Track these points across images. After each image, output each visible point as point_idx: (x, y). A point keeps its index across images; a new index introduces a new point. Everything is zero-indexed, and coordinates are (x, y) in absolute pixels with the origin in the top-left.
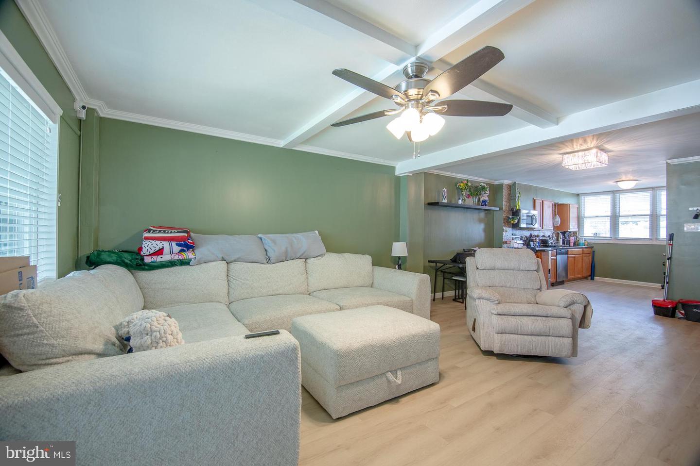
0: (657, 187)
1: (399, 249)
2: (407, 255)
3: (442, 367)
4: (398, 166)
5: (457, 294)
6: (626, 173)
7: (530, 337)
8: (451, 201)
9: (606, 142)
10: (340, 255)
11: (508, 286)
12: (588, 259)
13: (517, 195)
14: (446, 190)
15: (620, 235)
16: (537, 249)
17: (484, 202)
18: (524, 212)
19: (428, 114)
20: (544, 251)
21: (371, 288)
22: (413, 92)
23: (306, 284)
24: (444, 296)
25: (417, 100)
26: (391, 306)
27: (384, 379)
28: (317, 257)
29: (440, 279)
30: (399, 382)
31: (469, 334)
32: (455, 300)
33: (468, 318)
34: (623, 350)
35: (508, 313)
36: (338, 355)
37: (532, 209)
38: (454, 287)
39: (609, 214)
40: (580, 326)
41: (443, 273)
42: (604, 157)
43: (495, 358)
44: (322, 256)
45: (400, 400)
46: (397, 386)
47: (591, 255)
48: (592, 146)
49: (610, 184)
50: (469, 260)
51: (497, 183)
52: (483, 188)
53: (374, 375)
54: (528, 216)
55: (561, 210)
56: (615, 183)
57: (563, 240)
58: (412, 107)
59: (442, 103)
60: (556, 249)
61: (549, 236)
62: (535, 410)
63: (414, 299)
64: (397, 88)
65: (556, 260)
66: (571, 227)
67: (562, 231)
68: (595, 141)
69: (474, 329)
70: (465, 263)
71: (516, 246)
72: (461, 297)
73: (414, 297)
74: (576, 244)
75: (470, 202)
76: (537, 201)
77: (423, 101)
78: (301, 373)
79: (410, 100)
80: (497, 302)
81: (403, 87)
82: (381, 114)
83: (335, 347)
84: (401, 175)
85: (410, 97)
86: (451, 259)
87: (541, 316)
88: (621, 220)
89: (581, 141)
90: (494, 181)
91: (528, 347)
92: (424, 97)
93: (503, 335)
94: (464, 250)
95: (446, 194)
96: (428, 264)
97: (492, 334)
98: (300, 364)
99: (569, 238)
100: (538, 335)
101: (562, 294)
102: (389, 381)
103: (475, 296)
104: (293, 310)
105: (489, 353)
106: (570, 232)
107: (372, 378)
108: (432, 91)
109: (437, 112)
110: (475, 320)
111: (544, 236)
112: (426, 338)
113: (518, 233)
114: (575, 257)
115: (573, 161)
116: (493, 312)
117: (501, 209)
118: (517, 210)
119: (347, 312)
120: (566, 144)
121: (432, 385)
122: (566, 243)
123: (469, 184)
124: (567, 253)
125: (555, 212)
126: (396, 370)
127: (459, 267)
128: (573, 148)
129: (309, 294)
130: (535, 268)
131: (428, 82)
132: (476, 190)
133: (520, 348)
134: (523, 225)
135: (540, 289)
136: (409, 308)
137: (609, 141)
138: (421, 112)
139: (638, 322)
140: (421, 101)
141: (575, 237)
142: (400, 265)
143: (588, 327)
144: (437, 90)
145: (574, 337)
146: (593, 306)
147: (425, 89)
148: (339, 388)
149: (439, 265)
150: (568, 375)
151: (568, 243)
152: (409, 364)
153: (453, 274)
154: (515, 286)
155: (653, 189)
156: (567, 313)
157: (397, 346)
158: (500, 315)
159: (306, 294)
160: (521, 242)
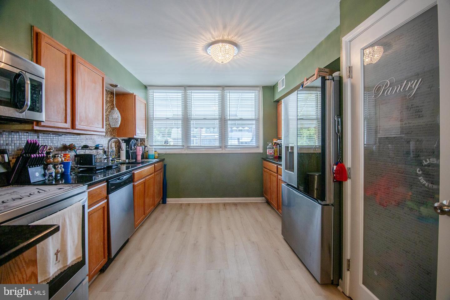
12: (160, 178)
15: (191, 142)
47: (163, 170)
57: (127, 152)
66: (138, 131)
67: (126, 138)
74: (145, 156)
99: (136, 149)
106: (137, 140)
114: (144, 182)
122: (131, 157)
124: (131, 180)
141: (143, 147)
151: (135, 155)
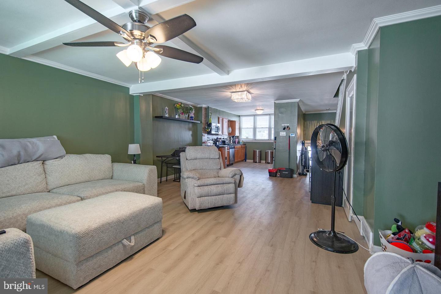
0: (271, 114)
1: (134, 149)
2: (140, 153)
3: (164, 226)
4: (131, 87)
5: (176, 177)
6: (259, 106)
7: (215, 196)
8: (171, 116)
9: (251, 88)
10: (81, 156)
11: (204, 169)
12: (244, 151)
13: (210, 114)
14: (167, 108)
15: (257, 137)
16: (220, 146)
17: (192, 117)
18: (214, 125)
19: (149, 52)
20: (223, 147)
21: (111, 180)
22: (137, 33)
23: (45, 183)
24: (168, 179)
25: (141, 40)
26: (127, 191)
27: (121, 245)
28: (56, 158)
29: (165, 168)
30: (132, 244)
31: (182, 201)
32: (174, 181)
33: (181, 192)
34: (256, 196)
35: (204, 185)
36: (77, 237)
37: (218, 123)
38: (173, 172)
39: (252, 127)
40: (239, 187)
41: (166, 164)
42: (250, 96)
43: (197, 212)
44: (61, 157)
45: (134, 257)
46: (131, 247)
47: (245, 148)
48: (244, 90)
49: (252, 111)
50: (182, 154)
51: (199, 106)
52: (191, 109)
53: (111, 244)
54: (216, 127)
55: (232, 124)
56: (255, 111)
57: (233, 141)
58: (137, 44)
59: (159, 46)
60: (229, 146)
61: (226, 139)
62: (217, 238)
63: (145, 183)
64: (125, 27)
65: (229, 152)
66: (236, 134)
67: (232, 136)
68: (246, 87)
69: (185, 198)
70: (180, 156)
71: (209, 144)
72: (178, 178)
73: (145, 182)
74: (239, 142)
75: (184, 117)
76: (220, 118)
77: (145, 41)
78: (34, 262)
79: (135, 39)
80: (197, 179)
81: (129, 27)
82: (112, 44)
83: (73, 232)
84: (134, 95)
85: (135, 36)
86: (171, 155)
87: (220, 184)
88: (257, 130)
89: (239, 86)
90: (197, 105)
91: (214, 203)
92: (146, 39)
93: (201, 198)
94: (180, 148)
95: (168, 111)
96: (156, 158)
97: (195, 198)
98: (33, 255)
99: (236, 140)
100: (219, 195)
101: (230, 171)
102: (124, 246)
103: (185, 176)
104: (29, 208)
105: (194, 210)
106: (236, 136)
107: (111, 247)
108: (151, 36)
109: (155, 52)
110: (185, 191)
111: (223, 139)
112: (153, 209)
113: (211, 137)
114: (238, 150)
115: (236, 97)
116: (196, 185)
117: (201, 122)
118: (210, 123)
119: (86, 201)
120: (233, 87)
121: (158, 239)
122: (234, 142)
123: (182, 105)
124: (234, 148)
125: (229, 125)
126: (130, 237)
127: (176, 159)
128: (236, 89)
129: (49, 192)
130: (218, 157)
131: (148, 28)
132: (186, 109)
133: (210, 204)
134: (213, 132)
135: (220, 169)
136: (141, 190)
137: (252, 88)
138: (144, 49)
139: (263, 181)
140: (143, 41)
141: (238, 139)
142: (135, 160)
143: (241, 187)
144: (155, 36)
145: (236, 193)
146: (245, 175)
147: (146, 32)
148: (79, 263)
149: (164, 159)
150: (233, 214)
151: (235, 142)
152: (139, 230)
153: (172, 164)
154: (208, 168)
155: (269, 114)
156: (232, 180)
157: (131, 219)
158: (199, 186)
159: (45, 192)
160: (212, 142)
